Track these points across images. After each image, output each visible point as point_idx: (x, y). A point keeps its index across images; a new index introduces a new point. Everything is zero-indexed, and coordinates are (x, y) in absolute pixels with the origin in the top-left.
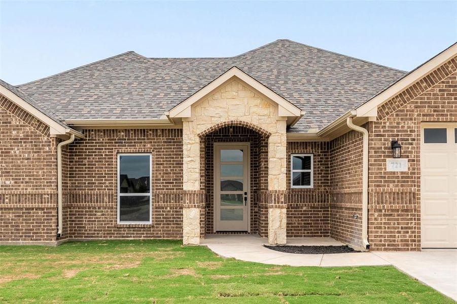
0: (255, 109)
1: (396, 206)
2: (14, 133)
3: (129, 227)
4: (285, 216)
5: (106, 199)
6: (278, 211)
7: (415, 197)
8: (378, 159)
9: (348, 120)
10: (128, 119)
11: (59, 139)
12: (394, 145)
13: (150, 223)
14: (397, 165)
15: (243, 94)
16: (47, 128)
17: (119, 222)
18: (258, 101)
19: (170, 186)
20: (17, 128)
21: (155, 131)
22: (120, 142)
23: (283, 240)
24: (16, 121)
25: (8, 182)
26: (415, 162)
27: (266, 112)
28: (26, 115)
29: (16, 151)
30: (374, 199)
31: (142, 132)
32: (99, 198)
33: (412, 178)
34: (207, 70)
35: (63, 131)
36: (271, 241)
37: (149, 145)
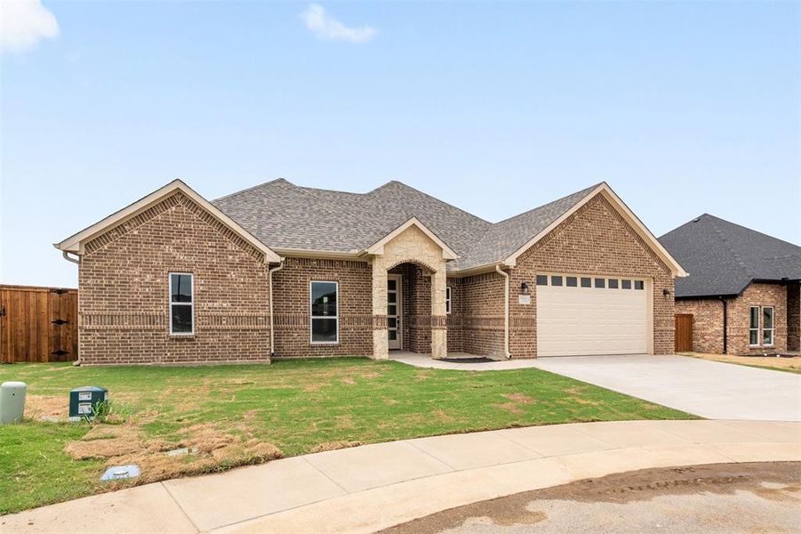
0: (426, 251)
1: (525, 328)
2: (231, 257)
3: (321, 346)
4: (446, 336)
5: (302, 322)
6: (441, 331)
7: (534, 321)
8: (513, 298)
9: (497, 267)
10: (322, 251)
11: (272, 265)
12: (524, 286)
13: (337, 342)
14: (524, 300)
15: (419, 238)
16: (261, 255)
17: (312, 343)
18: (428, 245)
19: (354, 310)
20: (233, 253)
21: (341, 262)
22: (312, 270)
23: (444, 354)
24: (232, 246)
25: (225, 305)
26: (534, 298)
27: (432, 254)
28: (242, 242)
29: (232, 275)
30: (513, 323)
31: (331, 262)
32: (295, 320)
33: (531, 309)
34: (350, 204)
35: (278, 259)
36: (437, 356)
37: (336, 275)
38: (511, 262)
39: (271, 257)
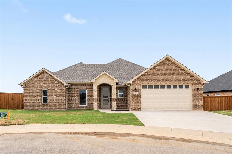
0: (109, 80)
1: (136, 101)
2: (56, 85)
3: (82, 107)
4: (116, 104)
5: (76, 100)
6: (114, 103)
7: (140, 100)
8: (132, 92)
9: (127, 84)
10: (81, 82)
11: (66, 86)
12: (136, 89)
13: (86, 105)
14: (136, 93)
15: (106, 77)
16: (63, 84)
17: (79, 105)
19: (91, 97)
20: (56, 84)
21: (87, 84)
22: (79, 87)
23: (115, 109)
24: (56, 82)
25: (54, 96)
26: (140, 92)
27: (111, 81)
28: (59, 81)
29: (56, 89)
30: (132, 100)
31: (84, 85)
32: (75, 100)
33: (139, 96)
34: (100, 67)
35: (67, 85)
36: (113, 109)
37: (86, 88)
38: (130, 82)
39: (66, 84)
